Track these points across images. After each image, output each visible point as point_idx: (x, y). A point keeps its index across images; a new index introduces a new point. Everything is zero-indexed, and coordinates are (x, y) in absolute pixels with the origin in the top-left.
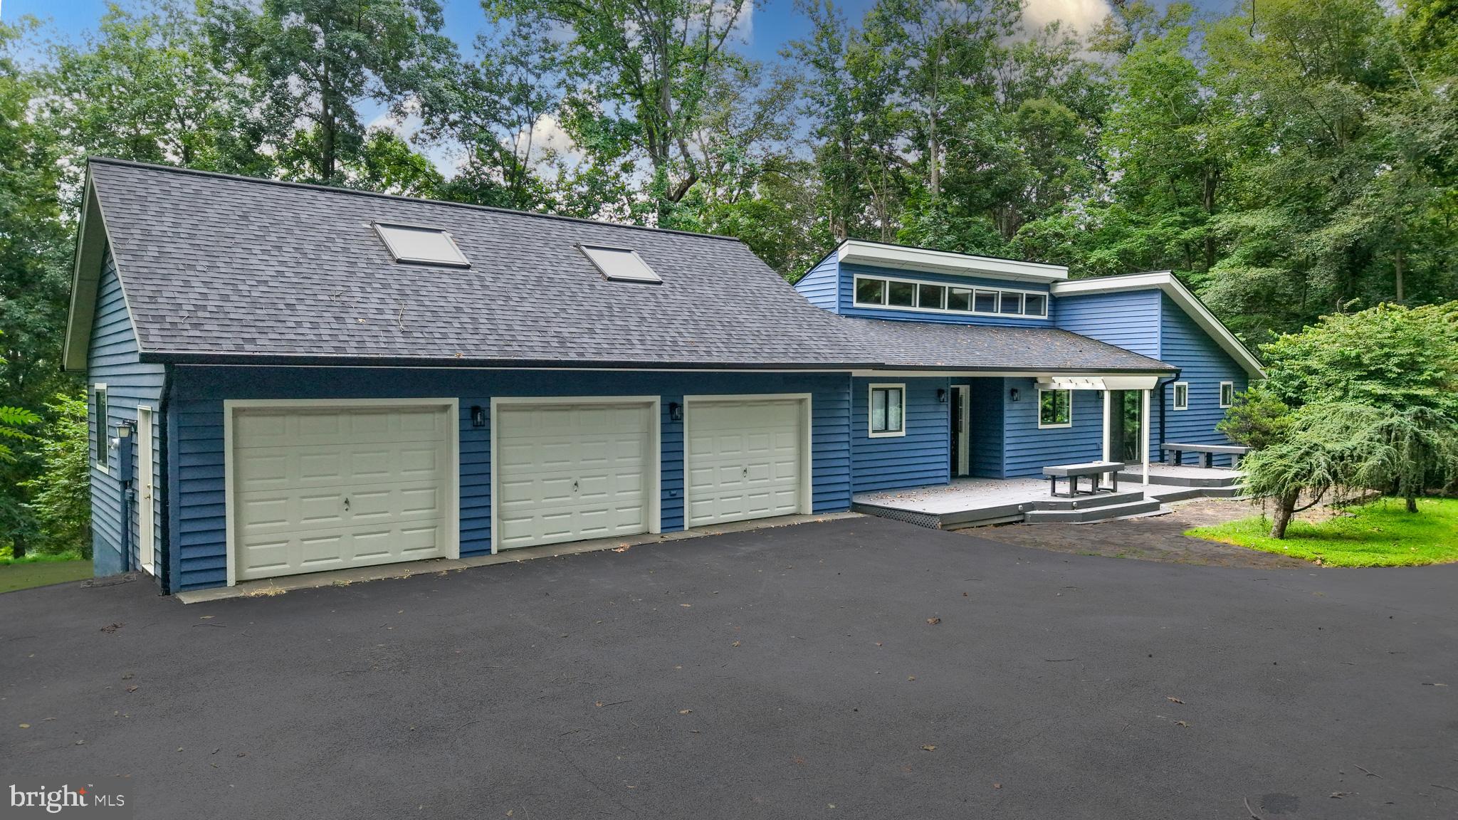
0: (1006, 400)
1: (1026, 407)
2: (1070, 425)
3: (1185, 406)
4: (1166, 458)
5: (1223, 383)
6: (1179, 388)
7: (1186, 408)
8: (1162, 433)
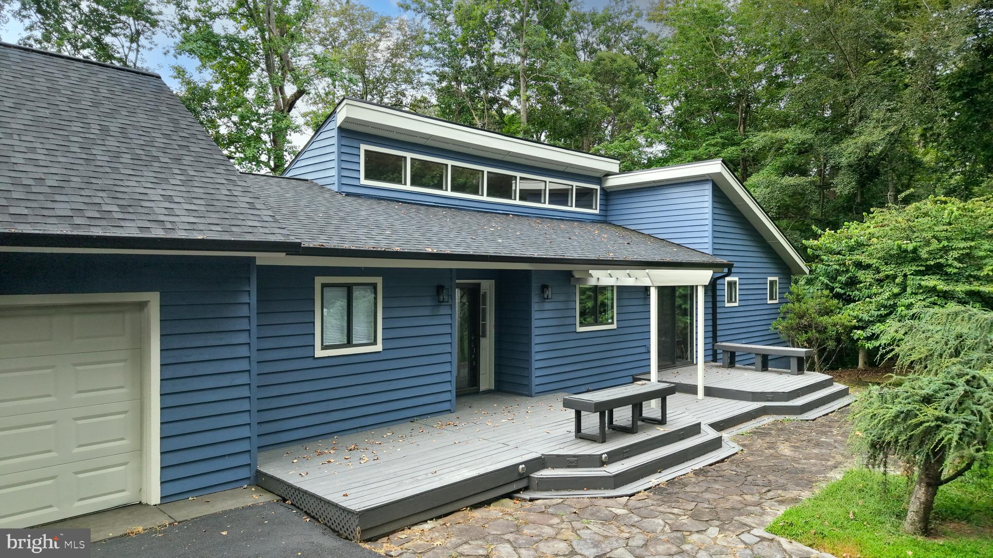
0: (535, 299)
1: (560, 306)
2: (614, 326)
3: (735, 301)
4: (719, 357)
5: (770, 278)
6: (731, 284)
7: (736, 304)
8: (714, 331)
